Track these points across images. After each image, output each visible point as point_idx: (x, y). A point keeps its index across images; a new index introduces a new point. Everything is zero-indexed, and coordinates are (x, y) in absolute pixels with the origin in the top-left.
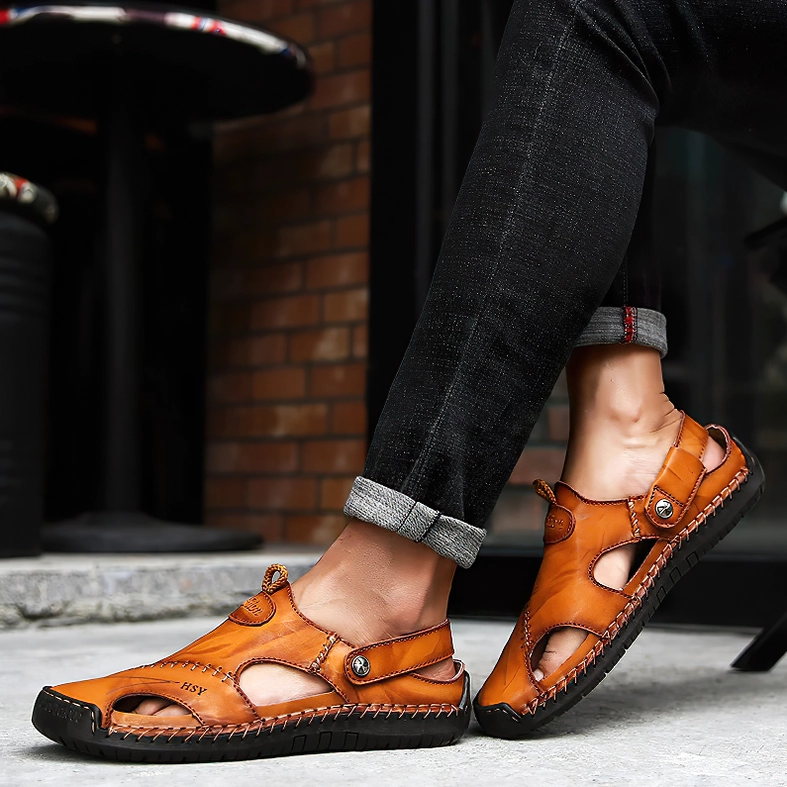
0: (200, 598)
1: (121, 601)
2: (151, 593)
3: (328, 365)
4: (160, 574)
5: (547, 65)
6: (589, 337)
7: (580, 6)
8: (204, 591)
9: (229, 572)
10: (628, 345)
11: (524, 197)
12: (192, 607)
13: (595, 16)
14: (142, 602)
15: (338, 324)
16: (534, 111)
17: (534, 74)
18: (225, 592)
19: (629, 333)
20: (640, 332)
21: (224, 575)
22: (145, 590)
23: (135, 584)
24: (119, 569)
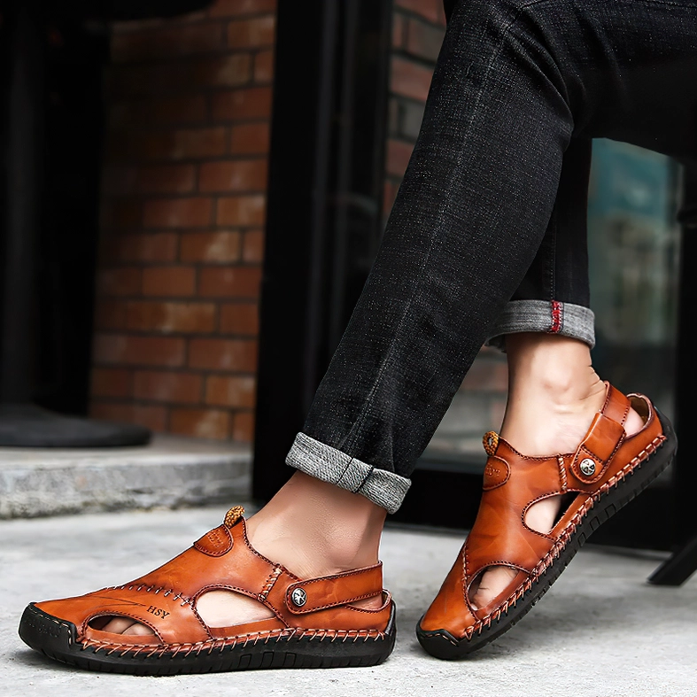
0: (93, 495)
1: (19, 499)
2: (47, 490)
3: (217, 266)
4: (56, 472)
5: (477, 83)
6: (520, 325)
7: (509, 31)
8: (97, 489)
9: (122, 470)
10: (555, 334)
11: (454, 199)
12: (86, 504)
13: (521, 40)
14: (38, 499)
15: (230, 228)
16: (465, 123)
17: (467, 90)
18: (117, 489)
19: (556, 323)
20: (565, 323)
21: (117, 474)
22: (43, 487)
23: (33, 482)
24: (18, 468)
